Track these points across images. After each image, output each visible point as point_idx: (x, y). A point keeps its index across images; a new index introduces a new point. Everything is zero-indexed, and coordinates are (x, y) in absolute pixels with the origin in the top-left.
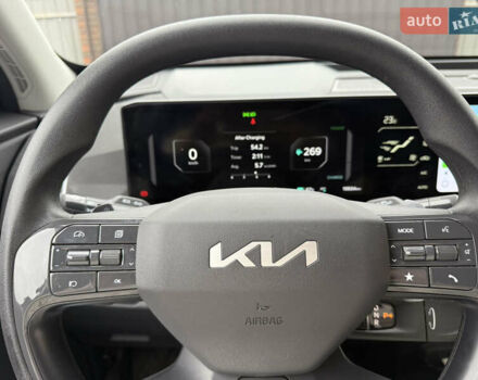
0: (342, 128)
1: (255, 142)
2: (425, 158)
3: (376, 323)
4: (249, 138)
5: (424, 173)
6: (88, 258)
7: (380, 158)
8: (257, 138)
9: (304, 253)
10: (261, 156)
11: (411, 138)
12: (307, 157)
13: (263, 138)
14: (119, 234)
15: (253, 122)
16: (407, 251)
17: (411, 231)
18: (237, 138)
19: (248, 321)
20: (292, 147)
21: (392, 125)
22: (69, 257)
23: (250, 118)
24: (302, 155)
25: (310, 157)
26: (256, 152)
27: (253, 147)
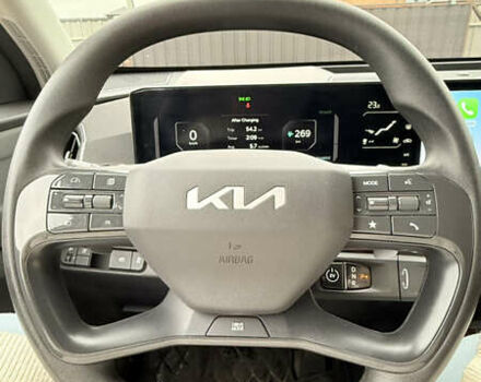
0: (330, 112)
1: (249, 124)
2: (407, 141)
3: (354, 283)
4: (244, 120)
5: (406, 155)
6: (82, 201)
7: (365, 141)
8: (252, 121)
9: (273, 197)
10: (255, 137)
11: (394, 122)
12: (298, 139)
13: (257, 121)
14: (111, 182)
15: (248, 106)
16: (371, 201)
17: (376, 183)
18: (234, 120)
19: (222, 259)
20: (284, 129)
21: (376, 110)
22: (66, 200)
23: (246, 102)
24: (293, 137)
25: (300, 139)
26: (251, 133)
27: (248, 129)
